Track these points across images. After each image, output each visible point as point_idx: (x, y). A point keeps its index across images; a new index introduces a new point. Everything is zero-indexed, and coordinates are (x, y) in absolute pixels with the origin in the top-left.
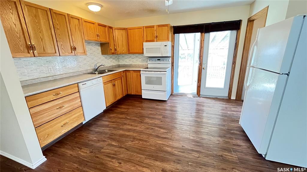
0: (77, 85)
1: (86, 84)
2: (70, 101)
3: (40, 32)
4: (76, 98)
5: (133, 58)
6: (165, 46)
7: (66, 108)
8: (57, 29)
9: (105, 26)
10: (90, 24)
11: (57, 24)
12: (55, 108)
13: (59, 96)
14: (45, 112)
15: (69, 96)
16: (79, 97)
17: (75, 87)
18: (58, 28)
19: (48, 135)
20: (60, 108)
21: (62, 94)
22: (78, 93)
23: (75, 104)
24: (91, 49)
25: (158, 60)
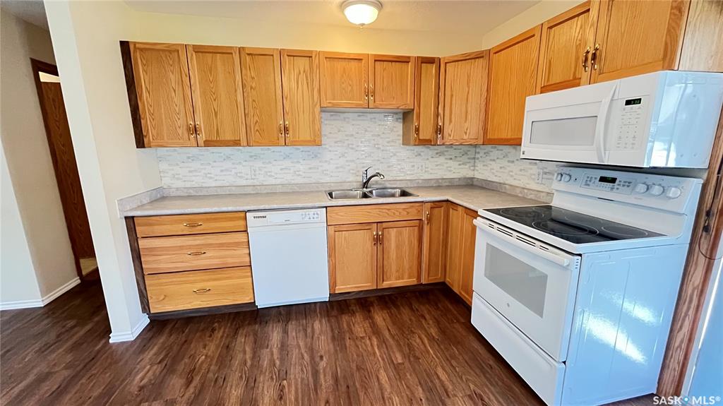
0: (243, 214)
1: (263, 217)
2: (221, 246)
3: (215, 100)
4: (238, 244)
5: (513, 162)
6: (628, 103)
7: (210, 258)
8: (251, 88)
9: (404, 60)
10: (344, 63)
11: (253, 78)
12: (185, 251)
13: (195, 231)
14: (164, 253)
15: (220, 235)
16: (247, 244)
17: (239, 218)
18: (254, 85)
19: (165, 296)
20: (197, 254)
21: (205, 227)
22: (244, 234)
23: (232, 257)
24: (369, 129)
25: (603, 179)
